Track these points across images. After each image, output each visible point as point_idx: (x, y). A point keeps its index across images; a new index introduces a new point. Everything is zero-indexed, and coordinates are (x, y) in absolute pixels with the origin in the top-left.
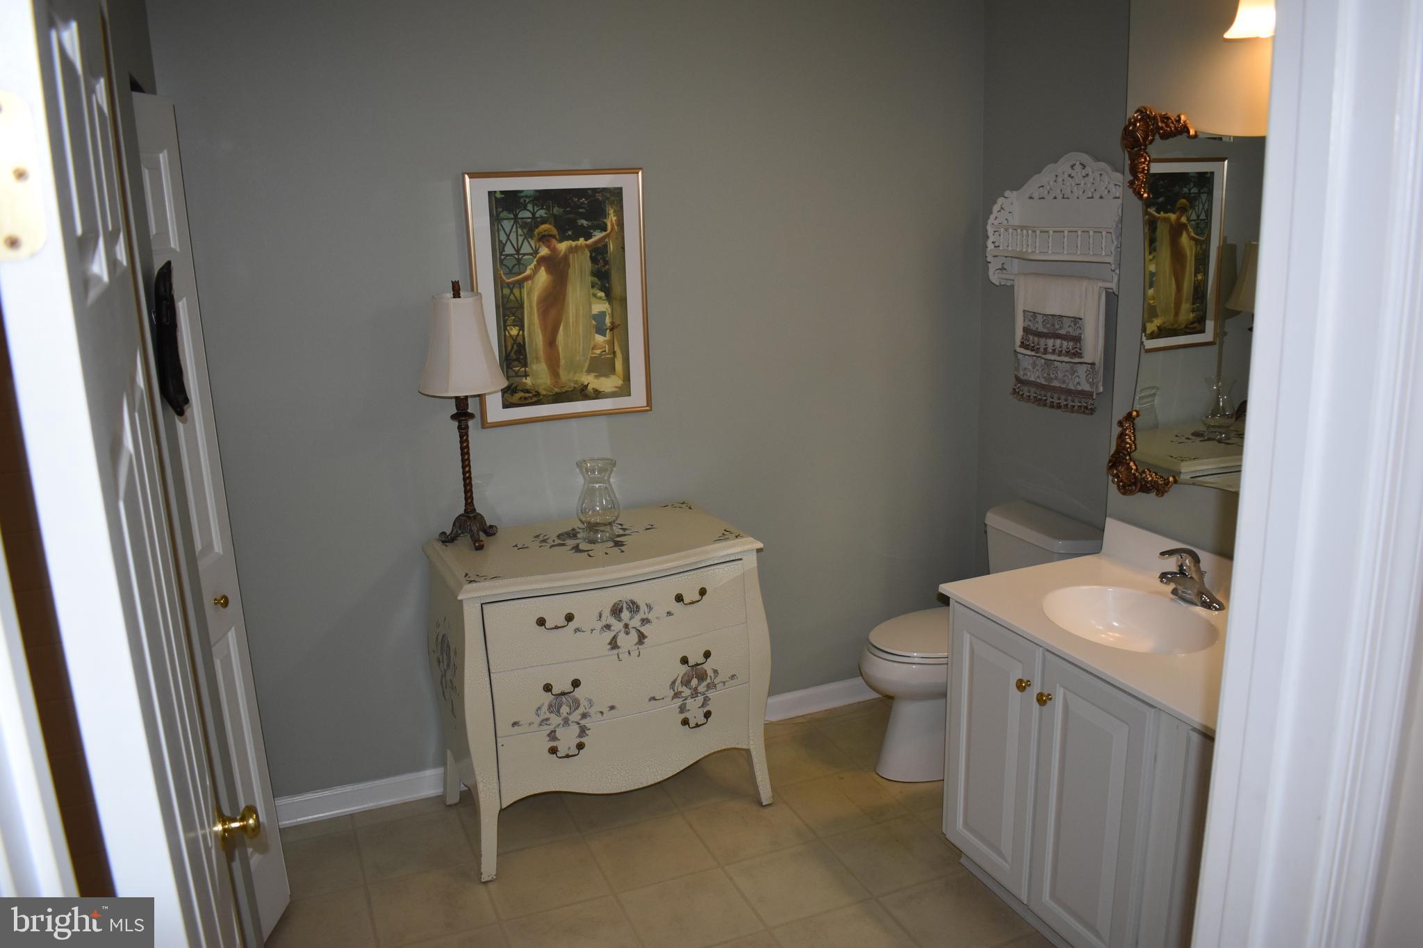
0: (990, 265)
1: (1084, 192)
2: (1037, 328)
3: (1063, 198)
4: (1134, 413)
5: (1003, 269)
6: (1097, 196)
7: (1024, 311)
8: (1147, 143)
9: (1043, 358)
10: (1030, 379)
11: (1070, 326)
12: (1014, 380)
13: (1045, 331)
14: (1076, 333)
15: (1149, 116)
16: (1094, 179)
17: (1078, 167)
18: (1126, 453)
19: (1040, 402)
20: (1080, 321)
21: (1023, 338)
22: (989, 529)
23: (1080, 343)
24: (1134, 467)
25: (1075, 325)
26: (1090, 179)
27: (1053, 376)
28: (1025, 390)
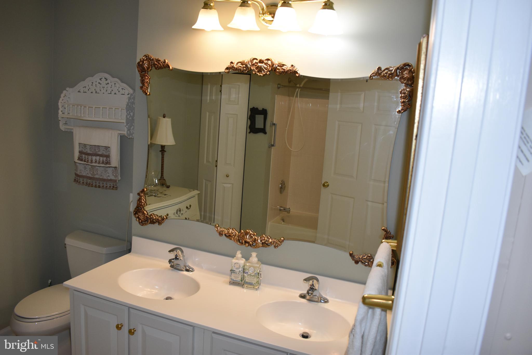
0: (60, 121)
1: (106, 91)
2: (87, 151)
3: (96, 93)
4: (145, 189)
5: (66, 124)
6: (113, 93)
7: (79, 143)
8: (149, 70)
9: (90, 165)
10: (83, 175)
11: (103, 151)
12: (74, 175)
13: (91, 152)
14: (107, 154)
15: (150, 59)
16: (112, 85)
17: (103, 80)
18: (142, 207)
19: (89, 185)
20: (109, 148)
21: (79, 156)
22: (67, 246)
23: (109, 158)
24: (146, 213)
25: (106, 150)
26: (109, 86)
27: (95, 173)
28: (81, 180)
